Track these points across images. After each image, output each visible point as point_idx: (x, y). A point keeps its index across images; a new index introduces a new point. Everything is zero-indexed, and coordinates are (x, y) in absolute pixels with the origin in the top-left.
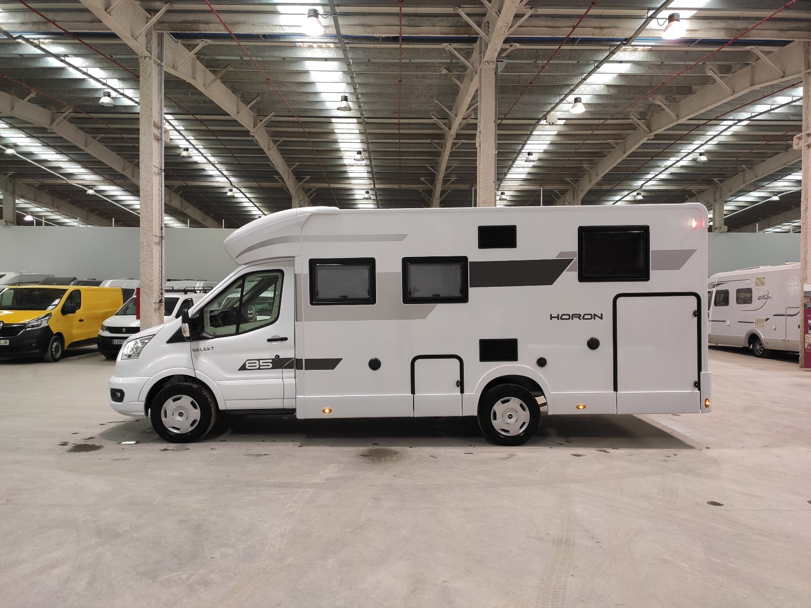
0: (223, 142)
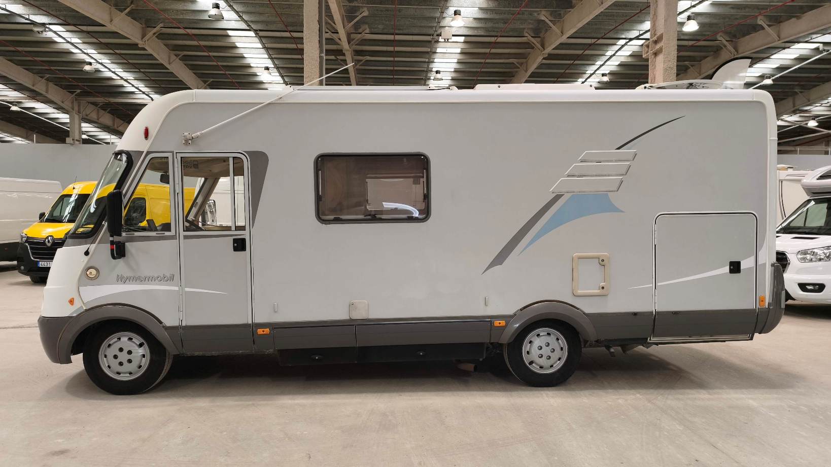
0: (124, 56)
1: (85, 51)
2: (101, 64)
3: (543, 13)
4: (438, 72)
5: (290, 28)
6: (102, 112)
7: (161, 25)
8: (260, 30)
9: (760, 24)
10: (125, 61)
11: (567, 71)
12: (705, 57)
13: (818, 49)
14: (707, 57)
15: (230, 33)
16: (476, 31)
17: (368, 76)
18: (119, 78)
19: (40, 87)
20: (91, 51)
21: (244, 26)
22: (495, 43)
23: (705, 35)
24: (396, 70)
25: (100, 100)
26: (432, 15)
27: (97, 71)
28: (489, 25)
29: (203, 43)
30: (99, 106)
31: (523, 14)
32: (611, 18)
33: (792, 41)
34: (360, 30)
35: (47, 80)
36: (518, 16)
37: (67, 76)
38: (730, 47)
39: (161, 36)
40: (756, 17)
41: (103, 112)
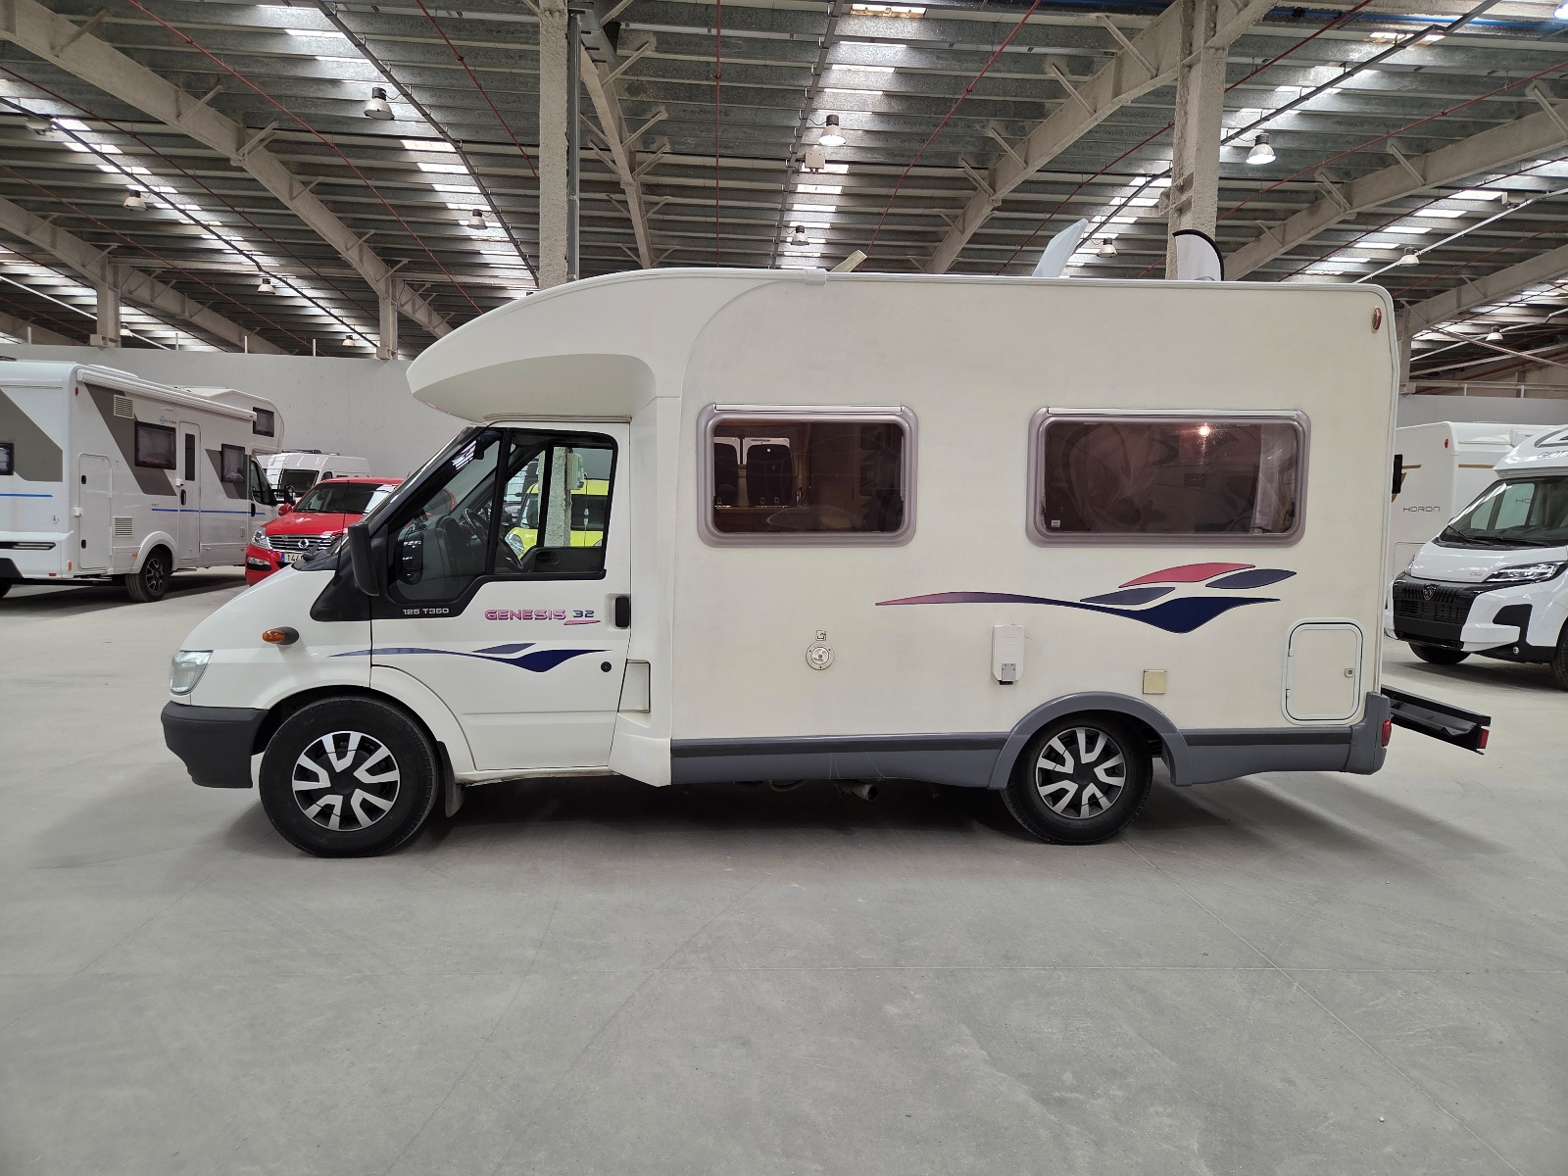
1: (128, 170)
2: (158, 194)
3: (993, 123)
4: (799, 229)
5: (520, 140)
6: (159, 287)
7: (275, 125)
8: (464, 141)
9: (1391, 152)
10: (205, 191)
11: (1039, 233)
12: (1294, 212)
13: (1498, 200)
14: (1299, 211)
15: (408, 144)
16: (869, 155)
17: (668, 233)
18: (192, 222)
19: (40, 237)
20: (139, 170)
21: (435, 133)
22: (907, 177)
23: (1292, 171)
24: (721, 224)
25: (157, 263)
26: (786, 123)
27: (151, 207)
28: (894, 144)
29: (353, 162)
30: (154, 275)
31: (956, 125)
32: (1116, 136)
33: (1452, 185)
34: (654, 147)
35: (55, 222)
36: (947, 129)
37: (91, 217)
38: (1338, 196)
39: (275, 146)
40: (1385, 140)
41: (162, 286)
